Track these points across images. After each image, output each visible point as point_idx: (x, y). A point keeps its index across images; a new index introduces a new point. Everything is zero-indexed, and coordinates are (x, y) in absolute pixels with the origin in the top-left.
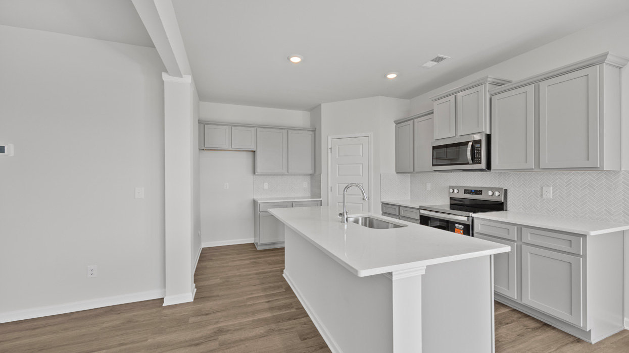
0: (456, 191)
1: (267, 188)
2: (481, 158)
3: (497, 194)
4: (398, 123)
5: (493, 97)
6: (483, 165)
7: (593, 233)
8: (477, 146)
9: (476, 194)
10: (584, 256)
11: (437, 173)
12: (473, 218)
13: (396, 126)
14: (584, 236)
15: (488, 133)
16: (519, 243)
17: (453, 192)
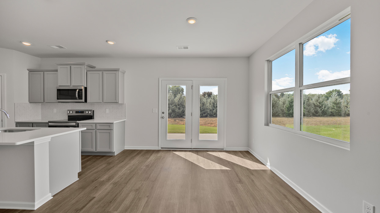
0: (71, 112)
2: (82, 97)
3: (90, 112)
4: (30, 71)
5: (87, 72)
6: (83, 100)
7: (115, 122)
8: (81, 91)
9: (81, 113)
10: (113, 130)
11: (60, 103)
12: (78, 123)
13: (29, 73)
14: (113, 123)
15: (86, 87)
16: (96, 130)
17: (70, 113)
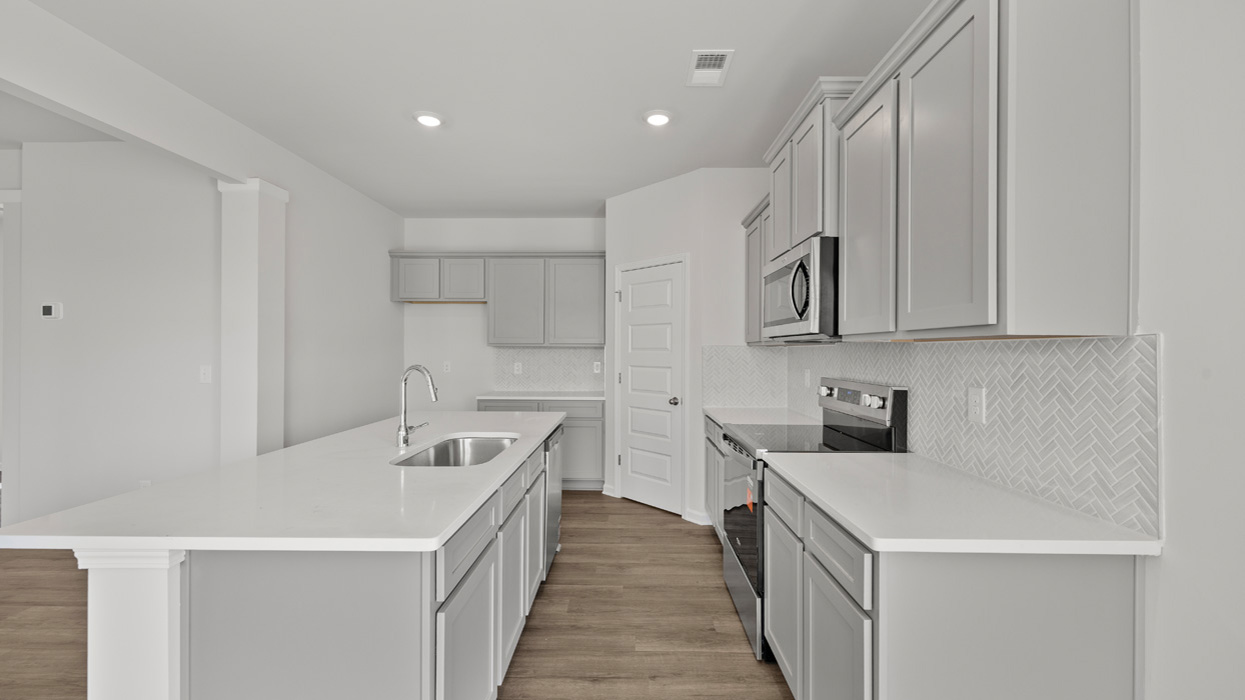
1: (521, 372)
3: (876, 402)
4: (748, 227)
5: (842, 133)
6: (813, 324)
9: (852, 400)
12: (763, 462)
17: (830, 395)
